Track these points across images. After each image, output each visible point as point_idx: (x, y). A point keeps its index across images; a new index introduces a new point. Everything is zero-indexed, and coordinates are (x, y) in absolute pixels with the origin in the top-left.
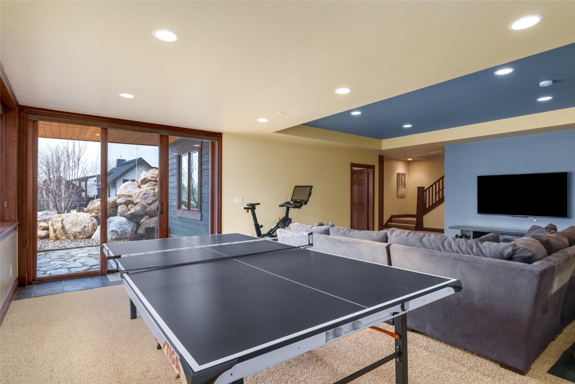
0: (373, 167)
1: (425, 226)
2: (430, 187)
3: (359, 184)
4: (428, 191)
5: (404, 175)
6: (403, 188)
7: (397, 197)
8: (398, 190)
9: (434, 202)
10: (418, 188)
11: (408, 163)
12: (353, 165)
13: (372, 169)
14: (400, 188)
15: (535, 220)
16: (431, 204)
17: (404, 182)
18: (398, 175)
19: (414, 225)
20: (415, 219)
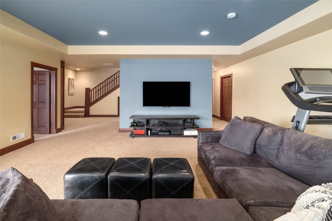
0: (55, 69)
1: (91, 113)
2: (94, 88)
3: (39, 85)
4: (93, 91)
5: (73, 79)
6: (73, 89)
7: (69, 94)
8: (69, 90)
9: (97, 98)
10: (86, 88)
11: (76, 72)
12: (34, 65)
13: (54, 72)
14: (71, 88)
15: (174, 109)
16: (95, 100)
17: (73, 84)
18: (69, 79)
19: (84, 114)
20: (83, 109)
